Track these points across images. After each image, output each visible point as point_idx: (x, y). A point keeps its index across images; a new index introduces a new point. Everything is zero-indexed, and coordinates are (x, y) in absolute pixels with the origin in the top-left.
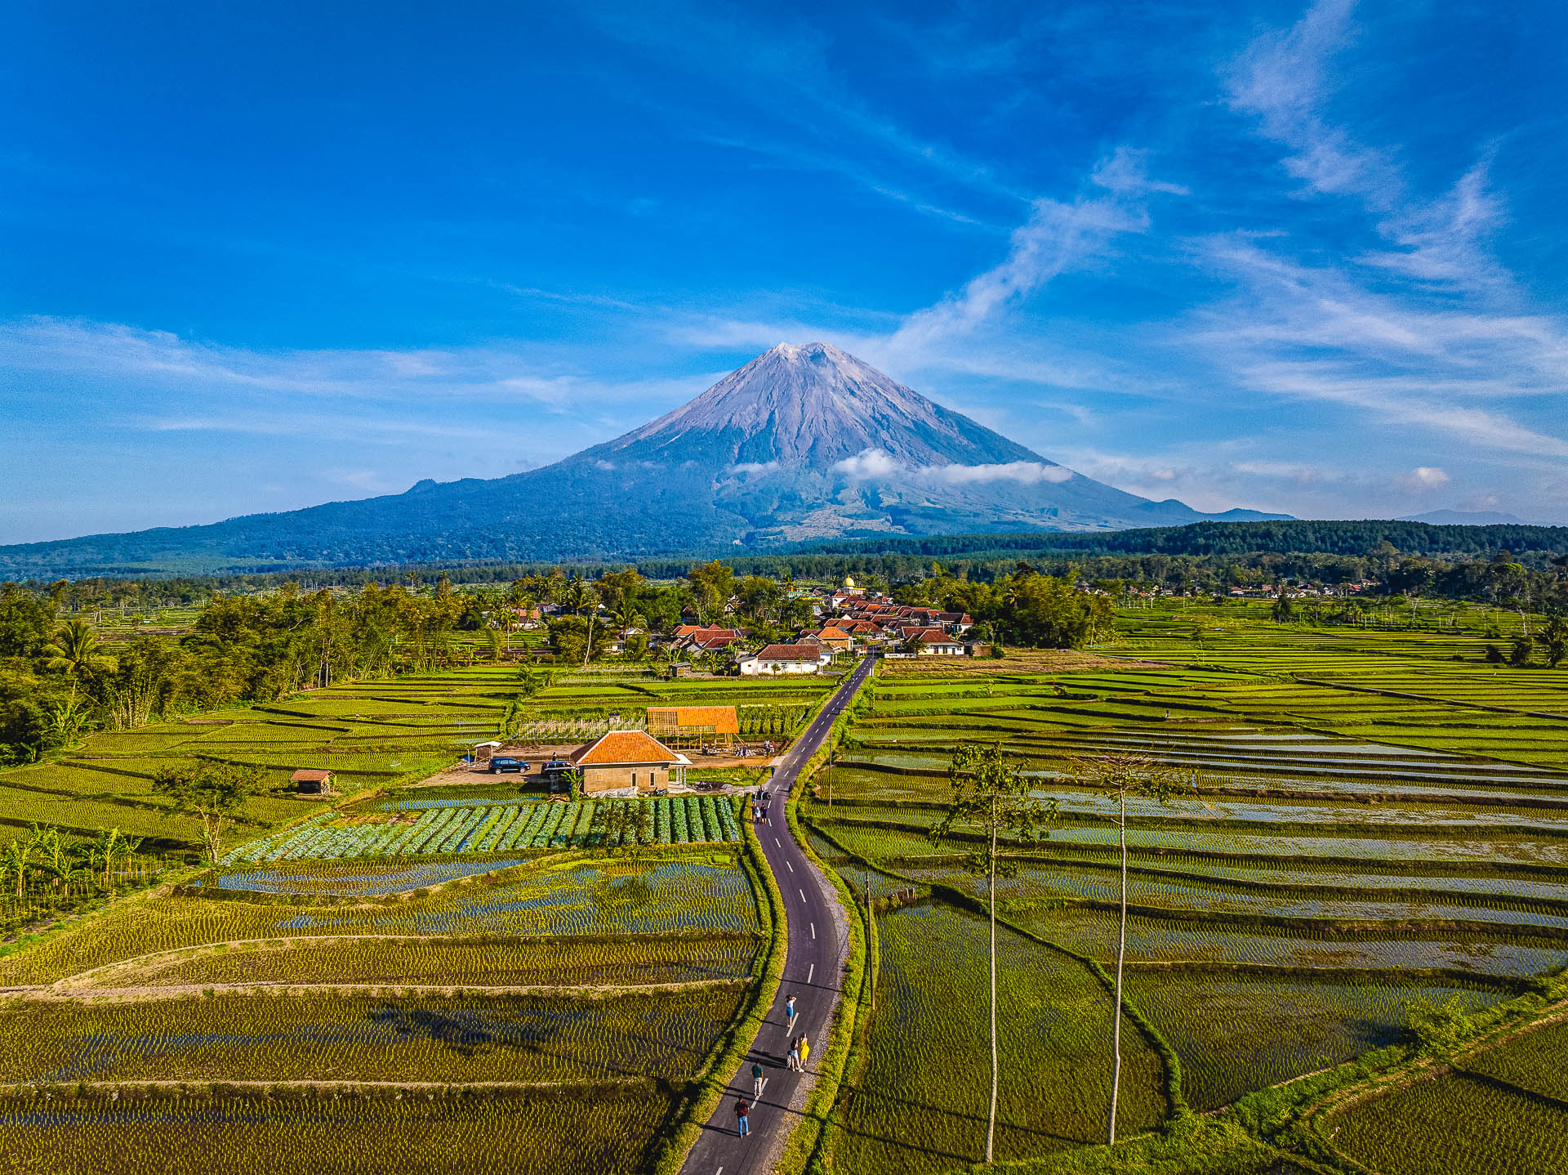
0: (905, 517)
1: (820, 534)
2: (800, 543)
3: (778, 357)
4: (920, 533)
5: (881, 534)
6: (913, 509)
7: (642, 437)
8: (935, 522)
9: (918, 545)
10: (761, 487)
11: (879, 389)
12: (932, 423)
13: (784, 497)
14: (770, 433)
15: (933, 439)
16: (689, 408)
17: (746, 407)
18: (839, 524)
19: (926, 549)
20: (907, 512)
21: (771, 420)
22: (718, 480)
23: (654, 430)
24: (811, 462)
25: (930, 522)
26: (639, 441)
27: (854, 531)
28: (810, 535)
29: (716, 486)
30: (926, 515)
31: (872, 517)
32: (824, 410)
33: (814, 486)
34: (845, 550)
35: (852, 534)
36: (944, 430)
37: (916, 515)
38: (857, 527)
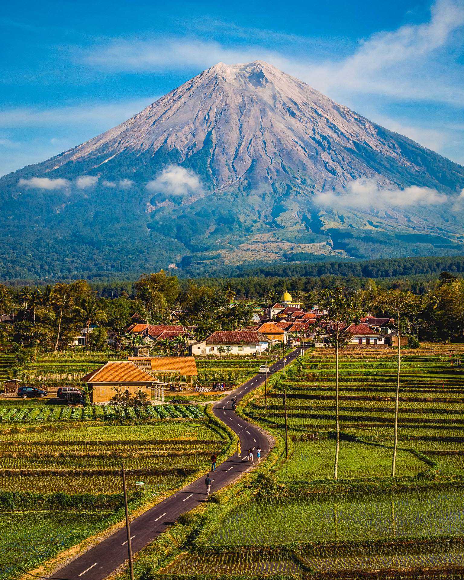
0: (347, 241)
1: (259, 258)
2: (238, 267)
3: (216, 78)
4: (362, 257)
5: (321, 258)
6: (355, 233)
7: (74, 158)
8: (378, 246)
9: (359, 268)
10: (198, 209)
11: (320, 111)
12: (374, 144)
13: (221, 220)
14: (208, 154)
15: (375, 161)
16: (124, 129)
17: (182, 128)
18: (278, 247)
19: (367, 272)
20: (349, 235)
21: (208, 141)
22: (153, 203)
23: (88, 151)
24: (249, 184)
25: (373, 246)
26: (70, 162)
27: (294, 255)
28: (249, 259)
29: (151, 208)
30: (368, 238)
31: (312, 241)
32: (262, 129)
33: (253, 209)
34: (285, 273)
35: (292, 258)
36: (387, 151)
37: (358, 238)
38: (297, 251)
